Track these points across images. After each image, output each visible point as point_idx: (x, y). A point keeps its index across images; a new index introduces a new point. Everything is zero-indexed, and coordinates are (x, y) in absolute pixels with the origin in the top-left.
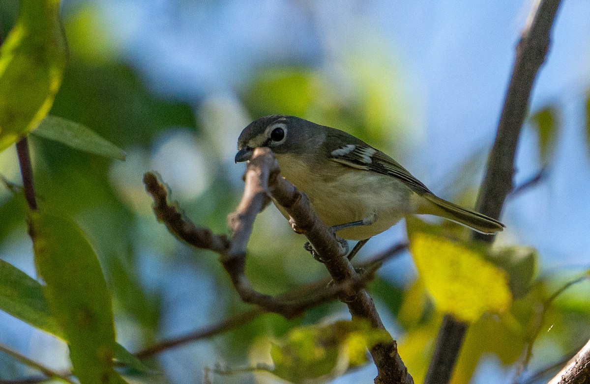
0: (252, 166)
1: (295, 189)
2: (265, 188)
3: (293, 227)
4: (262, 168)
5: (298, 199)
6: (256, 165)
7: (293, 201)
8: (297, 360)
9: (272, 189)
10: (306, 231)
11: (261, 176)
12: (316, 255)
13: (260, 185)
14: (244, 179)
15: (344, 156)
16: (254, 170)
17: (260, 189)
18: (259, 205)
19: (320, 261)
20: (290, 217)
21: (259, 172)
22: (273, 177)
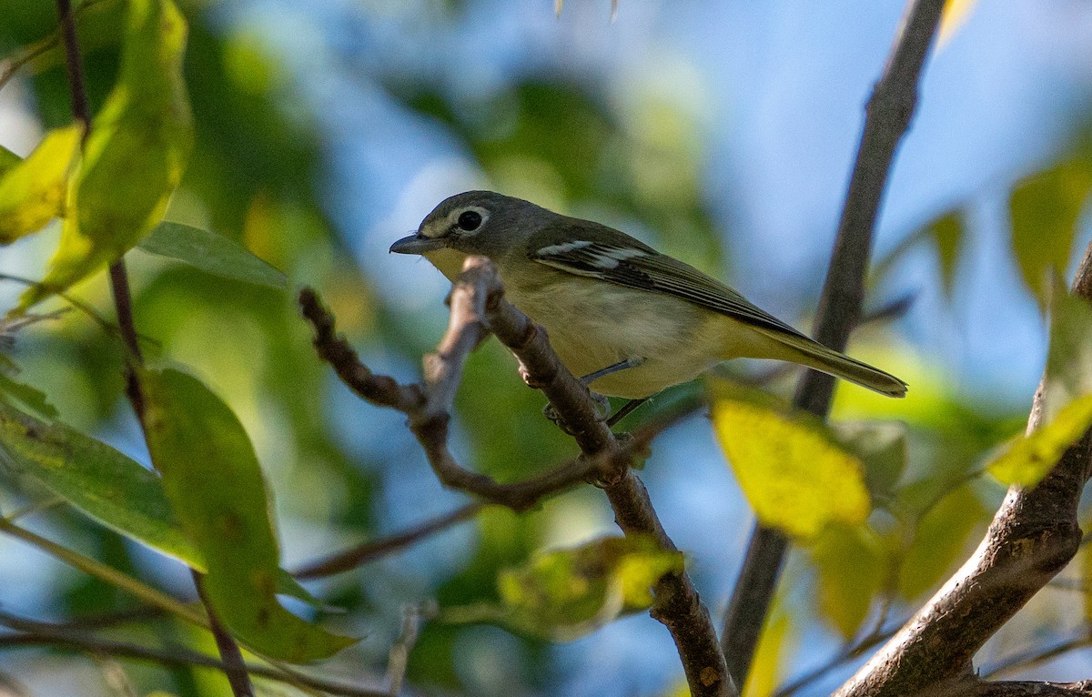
0: (461, 284)
1: (528, 320)
2: (481, 315)
3: (524, 378)
4: (476, 284)
5: (532, 336)
6: (466, 282)
7: (524, 339)
8: (545, 599)
9: (491, 317)
10: (544, 384)
11: (475, 298)
12: (562, 423)
13: (474, 310)
14: (448, 302)
15: (557, 256)
16: (464, 289)
17: (472, 318)
18: (471, 340)
19: (568, 432)
20: (521, 363)
21: (471, 291)
22: (493, 300)
